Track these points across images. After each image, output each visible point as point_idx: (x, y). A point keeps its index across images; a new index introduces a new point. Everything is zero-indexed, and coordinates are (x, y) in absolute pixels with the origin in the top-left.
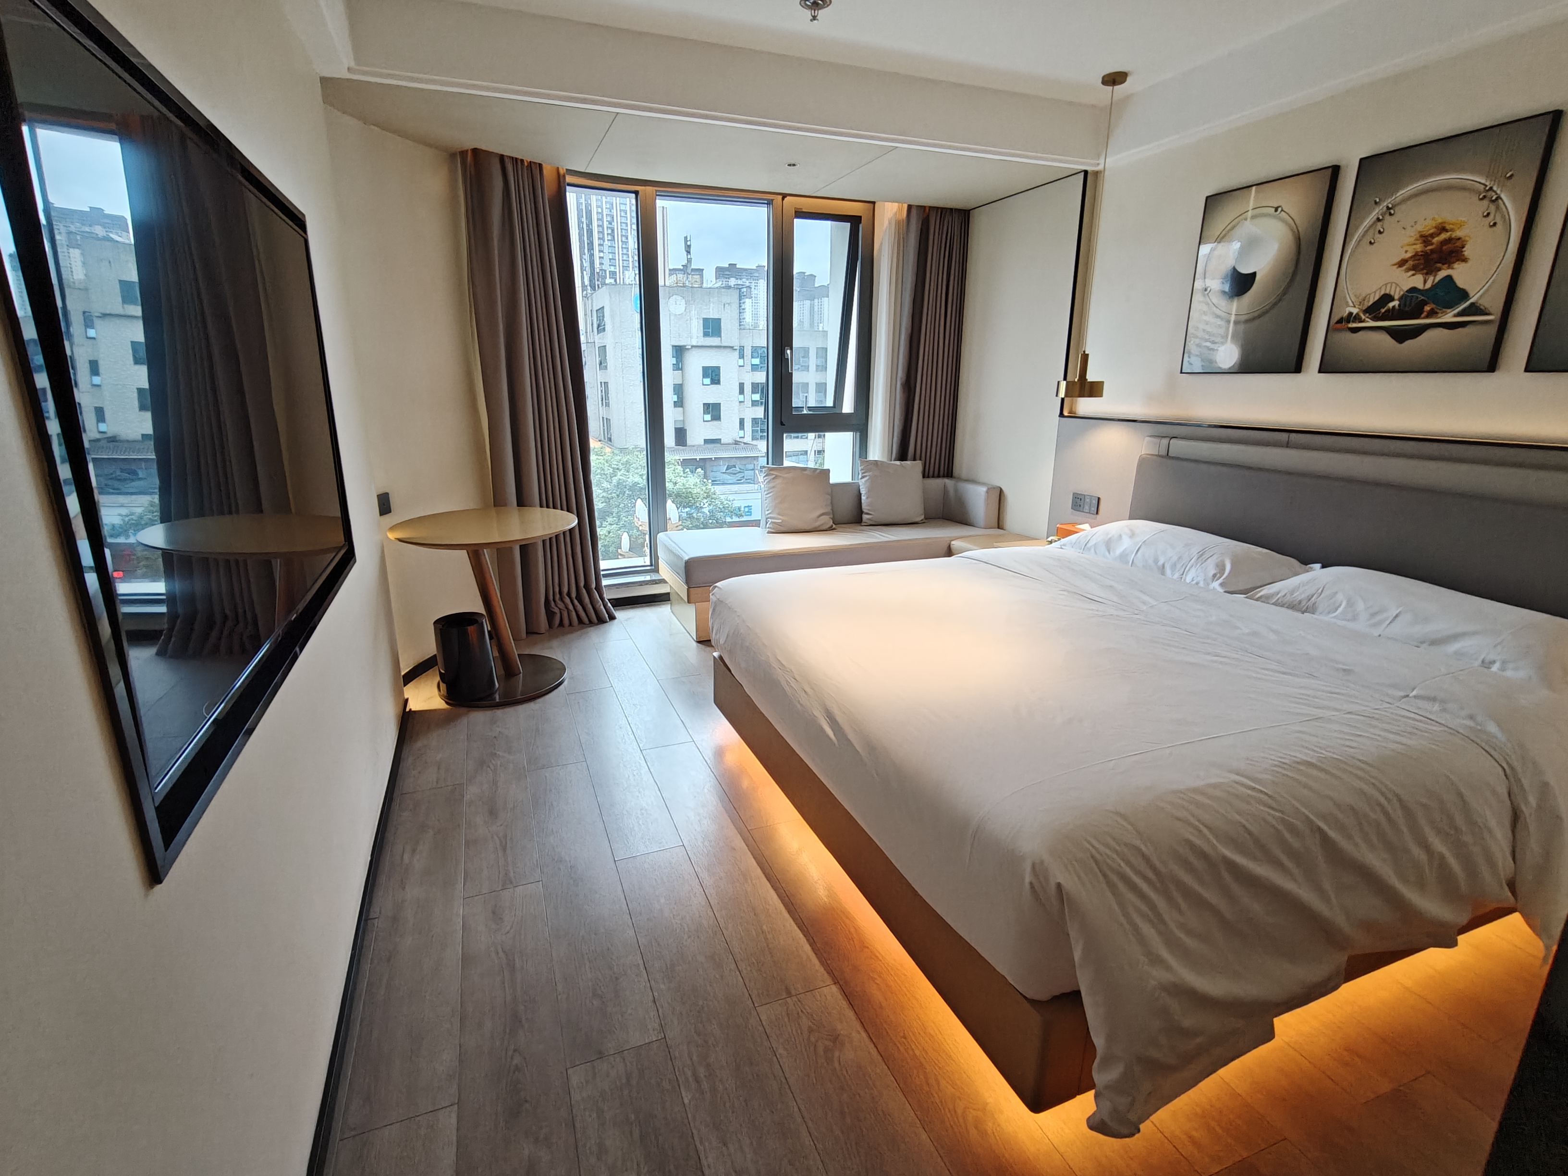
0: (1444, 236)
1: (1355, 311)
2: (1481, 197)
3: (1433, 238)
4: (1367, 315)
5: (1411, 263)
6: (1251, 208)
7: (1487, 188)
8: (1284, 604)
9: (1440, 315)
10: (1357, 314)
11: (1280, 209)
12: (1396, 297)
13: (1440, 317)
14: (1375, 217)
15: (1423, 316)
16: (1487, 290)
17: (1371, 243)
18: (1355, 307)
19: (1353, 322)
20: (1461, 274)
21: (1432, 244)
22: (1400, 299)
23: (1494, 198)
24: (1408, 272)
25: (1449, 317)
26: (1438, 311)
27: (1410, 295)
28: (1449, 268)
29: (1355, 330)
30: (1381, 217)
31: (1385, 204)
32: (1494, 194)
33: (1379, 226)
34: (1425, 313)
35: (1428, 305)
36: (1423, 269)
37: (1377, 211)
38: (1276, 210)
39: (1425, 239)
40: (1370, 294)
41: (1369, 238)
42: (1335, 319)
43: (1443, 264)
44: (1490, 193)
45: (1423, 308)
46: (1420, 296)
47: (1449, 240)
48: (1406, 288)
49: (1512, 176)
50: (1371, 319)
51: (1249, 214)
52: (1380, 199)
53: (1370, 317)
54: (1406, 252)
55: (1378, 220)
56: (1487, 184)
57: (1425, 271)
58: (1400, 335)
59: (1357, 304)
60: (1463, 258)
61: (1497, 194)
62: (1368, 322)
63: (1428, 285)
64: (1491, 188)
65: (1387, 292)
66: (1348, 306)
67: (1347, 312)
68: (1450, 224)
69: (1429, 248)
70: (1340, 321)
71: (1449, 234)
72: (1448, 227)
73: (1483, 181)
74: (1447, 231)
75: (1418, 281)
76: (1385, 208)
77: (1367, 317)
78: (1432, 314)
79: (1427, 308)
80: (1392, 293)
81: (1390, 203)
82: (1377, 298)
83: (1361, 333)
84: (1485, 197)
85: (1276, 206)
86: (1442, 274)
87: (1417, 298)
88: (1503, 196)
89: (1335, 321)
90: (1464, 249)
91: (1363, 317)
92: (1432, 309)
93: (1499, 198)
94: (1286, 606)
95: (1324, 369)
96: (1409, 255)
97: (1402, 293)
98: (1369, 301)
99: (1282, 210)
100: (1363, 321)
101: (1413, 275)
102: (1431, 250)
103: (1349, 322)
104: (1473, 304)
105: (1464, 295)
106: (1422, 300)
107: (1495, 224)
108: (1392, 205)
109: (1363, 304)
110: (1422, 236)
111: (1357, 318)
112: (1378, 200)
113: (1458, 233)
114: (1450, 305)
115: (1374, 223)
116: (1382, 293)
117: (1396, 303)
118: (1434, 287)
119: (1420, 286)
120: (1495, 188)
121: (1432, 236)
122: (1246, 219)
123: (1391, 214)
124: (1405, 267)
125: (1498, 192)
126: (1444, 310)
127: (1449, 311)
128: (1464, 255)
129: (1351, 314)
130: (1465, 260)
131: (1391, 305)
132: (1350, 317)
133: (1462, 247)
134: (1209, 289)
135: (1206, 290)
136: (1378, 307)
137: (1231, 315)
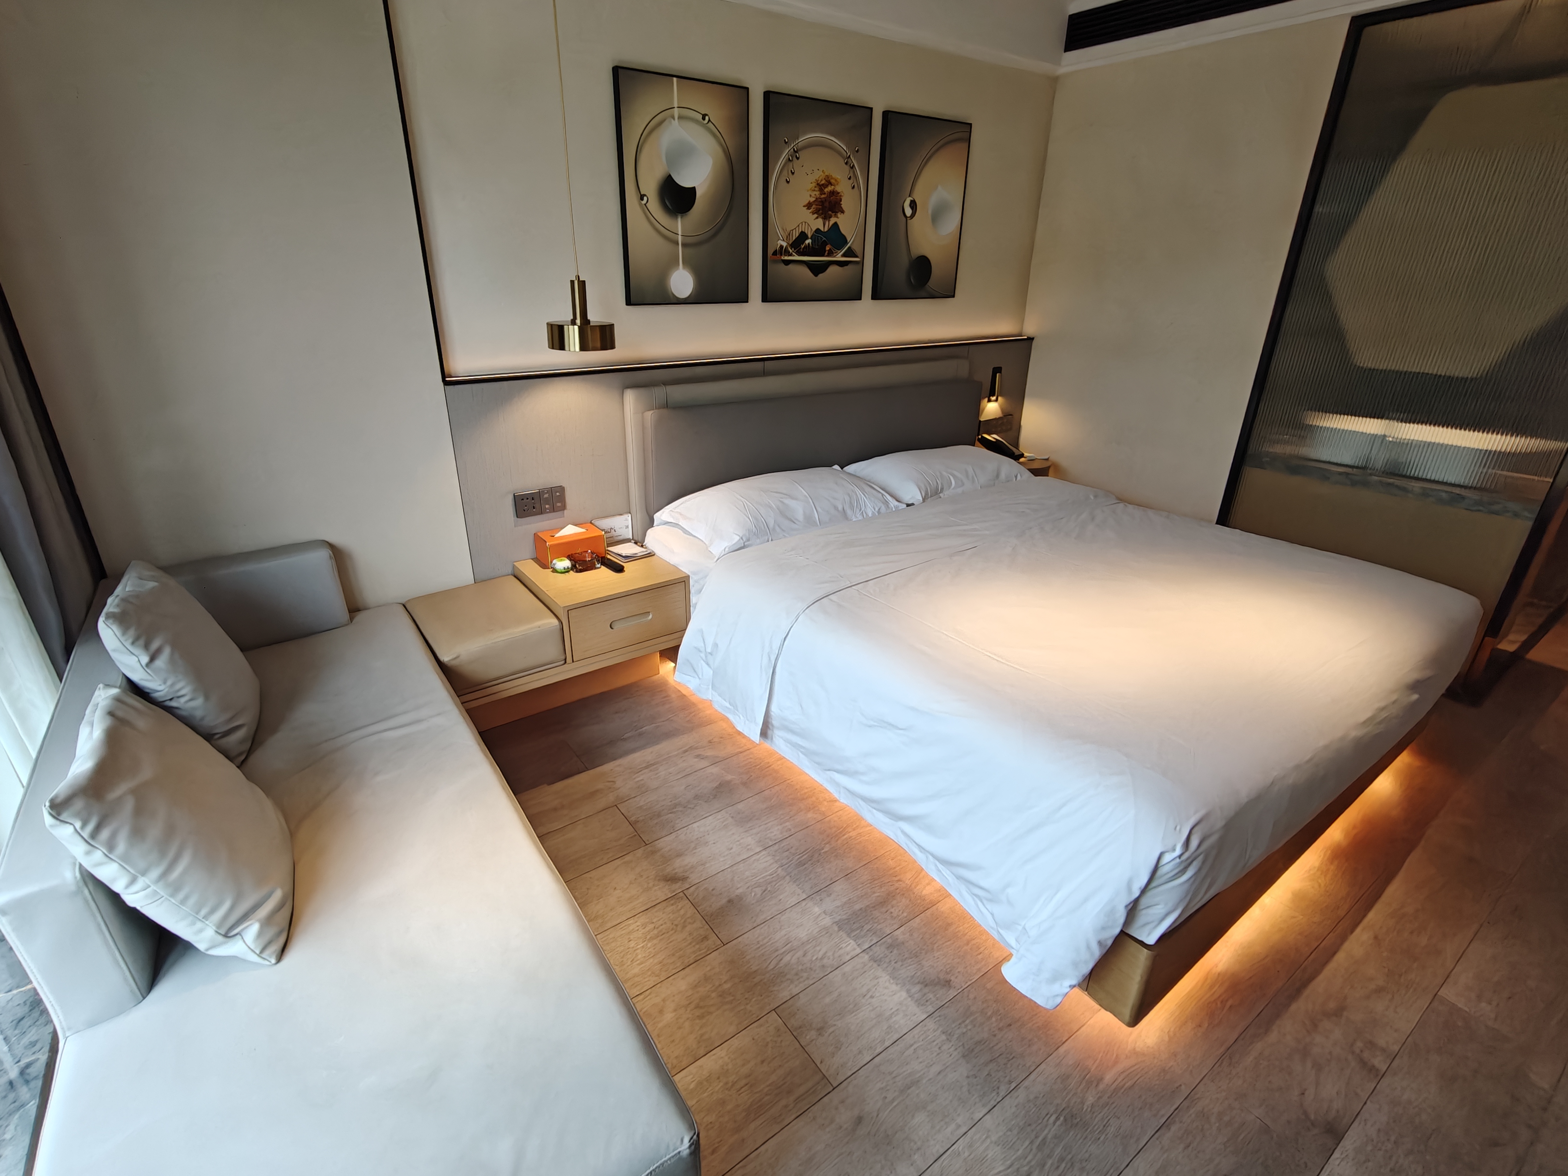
0: (830, 188)
1: (784, 244)
3: (825, 188)
4: (791, 249)
5: (813, 207)
6: (675, 105)
10: (786, 247)
11: (706, 118)
12: (809, 236)
13: (835, 257)
14: (788, 157)
15: (826, 254)
16: (855, 238)
17: (788, 182)
18: (783, 240)
19: (784, 255)
20: (843, 223)
21: (825, 193)
22: (812, 238)
23: (851, 165)
25: (839, 257)
26: (833, 252)
27: (815, 235)
28: (835, 216)
30: (792, 159)
31: (792, 146)
32: (851, 162)
33: (791, 166)
34: (827, 252)
35: (829, 246)
36: (822, 214)
37: (787, 151)
39: (821, 187)
40: (793, 230)
41: (785, 176)
42: (770, 251)
44: (848, 160)
45: (824, 248)
46: (822, 237)
47: (833, 193)
48: (814, 230)
49: (858, 149)
50: (796, 253)
51: (676, 112)
52: (790, 140)
53: (795, 251)
54: (811, 196)
55: (789, 160)
57: (823, 216)
58: (817, 269)
59: (785, 238)
60: (841, 210)
62: (795, 256)
63: (826, 229)
64: (849, 157)
65: (803, 230)
66: (779, 239)
67: (778, 245)
68: (831, 179)
69: (823, 196)
70: (775, 253)
71: (833, 187)
72: (833, 181)
74: (830, 184)
75: (818, 224)
76: (792, 150)
77: (793, 251)
78: (830, 254)
79: (827, 248)
80: (806, 232)
81: (795, 146)
82: (796, 235)
83: (792, 266)
84: (846, 163)
85: (703, 113)
87: (820, 238)
88: (856, 166)
89: (769, 253)
91: (789, 251)
92: (830, 249)
95: (766, 297)
96: (812, 200)
97: (811, 233)
98: (792, 237)
99: (709, 120)
100: (791, 255)
101: (817, 218)
102: (826, 199)
103: (781, 255)
104: (848, 248)
105: (844, 240)
106: (826, 240)
107: (854, 187)
108: (798, 148)
109: (789, 239)
110: (818, 184)
111: (786, 252)
112: (786, 140)
113: (838, 188)
114: (840, 248)
115: (786, 163)
116: (799, 231)
117: (809, 241)
118: (829, 230)
119: (822, 229)
120: (851, 157)
121: (824, 186)
122: (671, 118)
123: (798, 158)
124: (812, 210)
125: (854, 161)
127: (839, 251)
128: (841, 207)
129: (781, 247)
130: (843, 212)
131: (807, 242)
132: (782, 251)
133: (841, 201)
134: (645, 198)
135: (642, 199)
136: (798, 244)
137: (678, 234)
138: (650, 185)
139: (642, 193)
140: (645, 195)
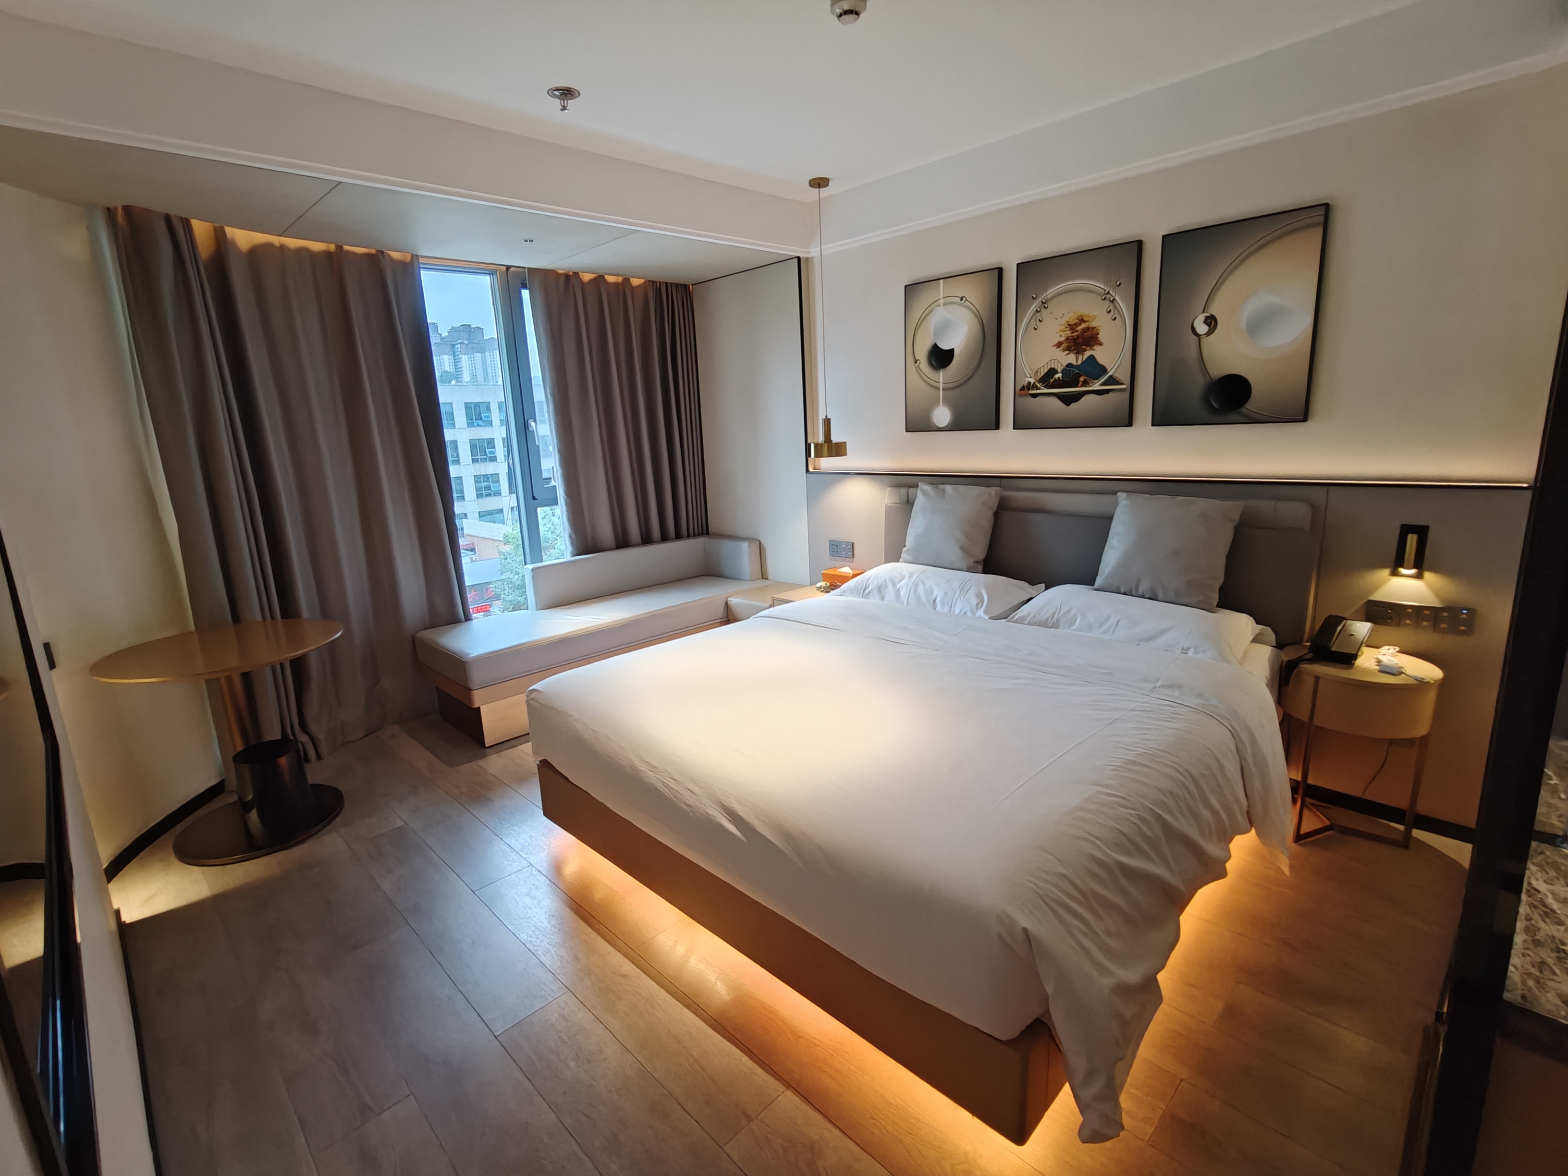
0: (1083, 326)
1: (1032, 381)
2: (1103, 298)
3: (1077, 327)
4: (1041, 384)
5: (1065, 345)
6: (941, 297)
7: (1106, 292)
8: (1036, 623)
9: (1091, 385)
10: (1034, 383)
11: (964, 299)
12: (1059, 371)
14: (1035, 310)
15: (1080, 385)
16: (1118, 366)
17: (1035, 329)
18: (1031, 377)
19: (1032, 389)
20: (1101, 354)
21: (1077, 331)
22: (1062, 372)
23: (1111, 300)
24: (1063, 351)
25: (1097, 386)
26: (1090, 382)
27: (1068, 369)
28: (1092, 349)
29: (1035, 396)
30: (1039, 310)
31: (1040, 300)
32: (1111, 297)
33: (1038, 315)
34: (1081, 383)
35: (1082, 377)
36: (1075, 350)
37: (1035, 305)
38: (962, 300)
39: (1072, 327)
40: (1040, 368)
41: (1032, 325)
42: (1019, 387)
43: (1087, 346)
44: (1108, 296)
45: (1079, 379)
46: (1075, 370)
47: (1088, 329)
48: (1065, 364)
49: (1120, 284)
50: (1044, 387)
51: (941, 301)
52: (1036, 296)
53: (1043, 385)
54: (1061, 336)
55: (1037, 311)
56: (1106, 289)
58: (1067, 400)
59: (1032, 375)
60: (1099, 342)
61: (1113, 297)
62: (1043, 389)
63: (1079, 362)
64: (1108, 293)
65: (1053, 367)
66: (1027, 377)
67: (1027, 382)
68: (1086, 317)
69: (1075, 334)
70: (1023, 389)
71: (1087, 323)
72: (1086, 319)
73: (1102, 286)
74: (1085, 322)
75: (1072, 359)
76: (1040, 303)
77: (1041, 386)
78: (1085, 384)
79: (1082, 379)
80: (1056, 368)
81: (1043, 299)
82: (1046, 371)
83: (1039, 399)
84: (1105, 299)
85: (961, 296)
86: (1087, 354)
87: (1074, 371)
88: (1117, 298)
89: (1019, 388)
90: (1098, 336)
91: (1039, 386)
92: (1085, 380)
93: (1114, 299)
94: (1037, 624)
95: (1018, 425)
96: (1063, 339)
97: (1062, 367)
98: (1041, 373)
99: (966, 300)
100: (1039, 389)
101: (1068, 354)
102: (1077, 336)
103: (1029, 389)
104: (1111, 376)
105: (1103, 370)
106: (1077, 373)
107: (1115, 318)
108: (1045, 300)
109: (1037, 375)
110: (1069, 325)
111: (1034, 387)
112: (1034, 296)
113: (1094, 324)
114: (1097, 378)
115: (1034, 314)
116: (1049, 367)
117: (1059, 375)
118: (1083, 363)
119: (1075, 363)
120: (1111, 292)
121: (1076, 325)
122: (939, 306)
123: (1045, 308)
124: (1062, 348)
125: (1114, 295)
126: (1093, 381)
127: (1096, 381)
128: (1099, 340)
129: (1029, 383)
130: (1101, 344)
131: (1057, 376)
132: (1029, 386)
133: (1098, 334)
134: (918, 362)
135: (916, 362)
136: (1048, 378)
137: (939, 383)
138: (922, 353)
139: (917, 359)
140: (918, 360)
